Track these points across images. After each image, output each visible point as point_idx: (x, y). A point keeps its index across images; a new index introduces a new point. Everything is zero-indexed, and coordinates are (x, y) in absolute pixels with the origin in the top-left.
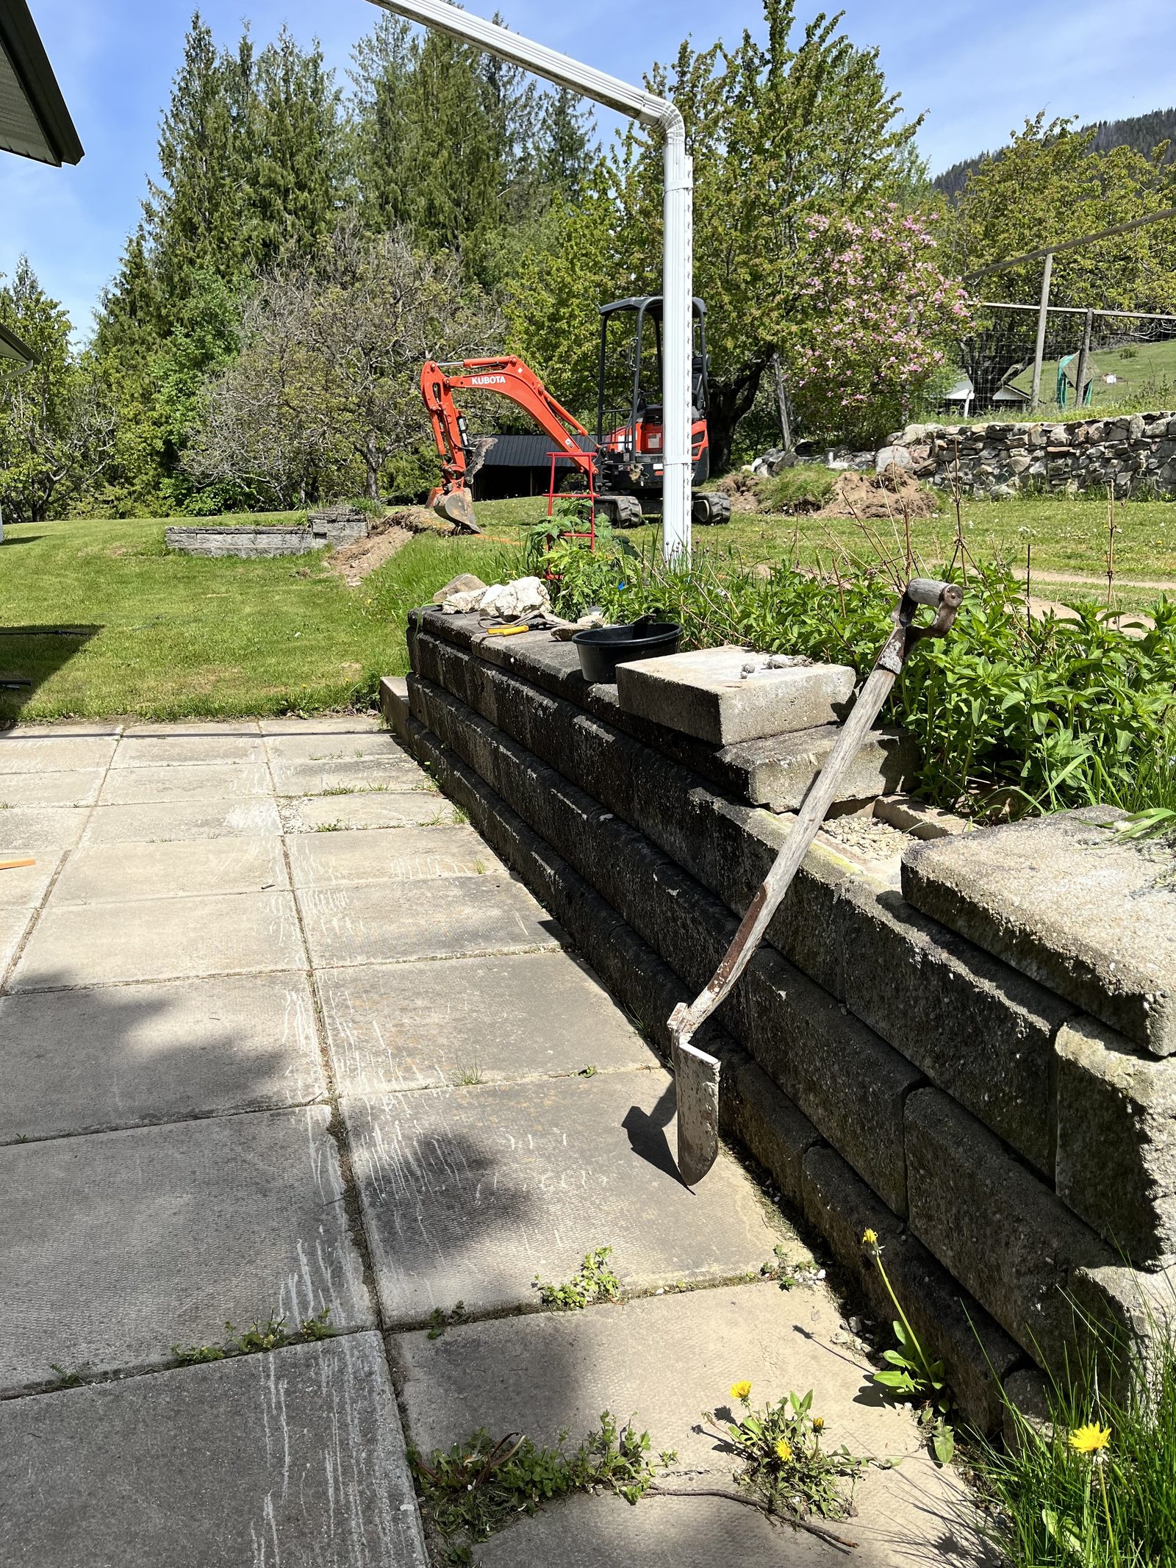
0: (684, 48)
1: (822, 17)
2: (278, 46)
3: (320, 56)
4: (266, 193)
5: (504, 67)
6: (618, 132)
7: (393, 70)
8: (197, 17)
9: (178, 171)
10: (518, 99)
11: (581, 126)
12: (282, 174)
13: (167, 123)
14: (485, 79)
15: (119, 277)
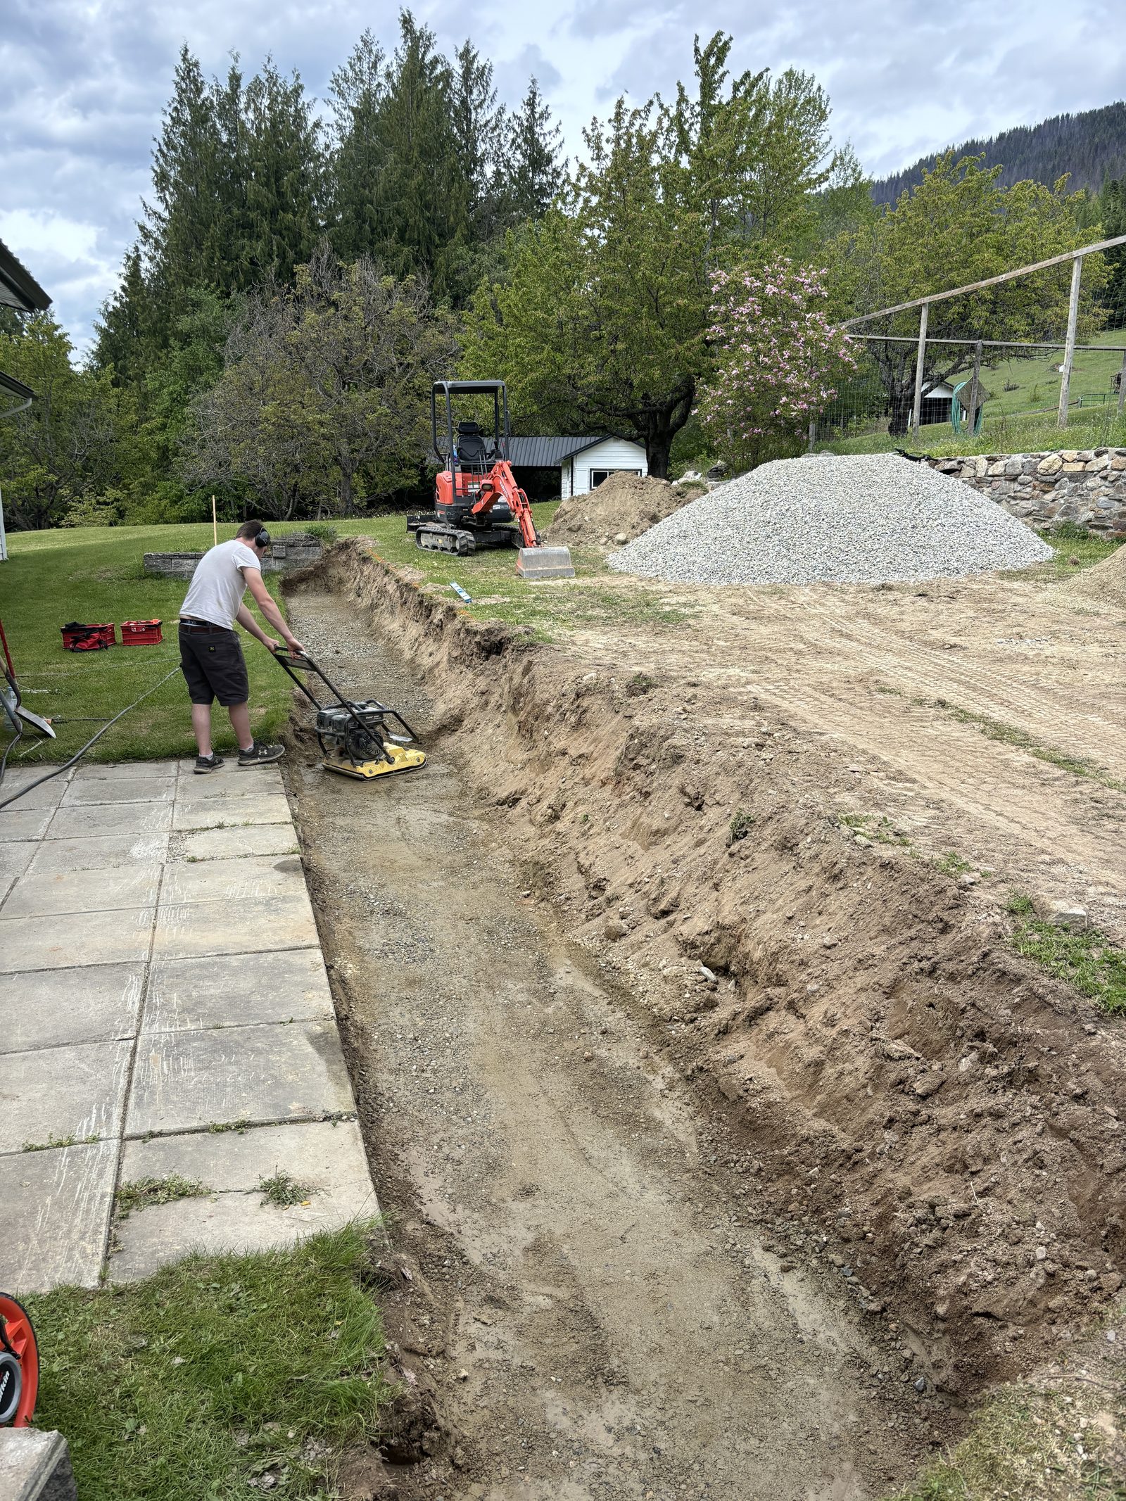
0: (620, 104)
1: (747, 74)
2: (263, 77)
3: (302, 86)
4: (252, 215)
5: (475, 92)
7: (368, 98)
8: (186, 51)
9: (172, 194)
10: (488, 122)
11: (549, 143)
12: (268, 197)
13: (160, 150)
14: (457, 103)
15: (119, 291)
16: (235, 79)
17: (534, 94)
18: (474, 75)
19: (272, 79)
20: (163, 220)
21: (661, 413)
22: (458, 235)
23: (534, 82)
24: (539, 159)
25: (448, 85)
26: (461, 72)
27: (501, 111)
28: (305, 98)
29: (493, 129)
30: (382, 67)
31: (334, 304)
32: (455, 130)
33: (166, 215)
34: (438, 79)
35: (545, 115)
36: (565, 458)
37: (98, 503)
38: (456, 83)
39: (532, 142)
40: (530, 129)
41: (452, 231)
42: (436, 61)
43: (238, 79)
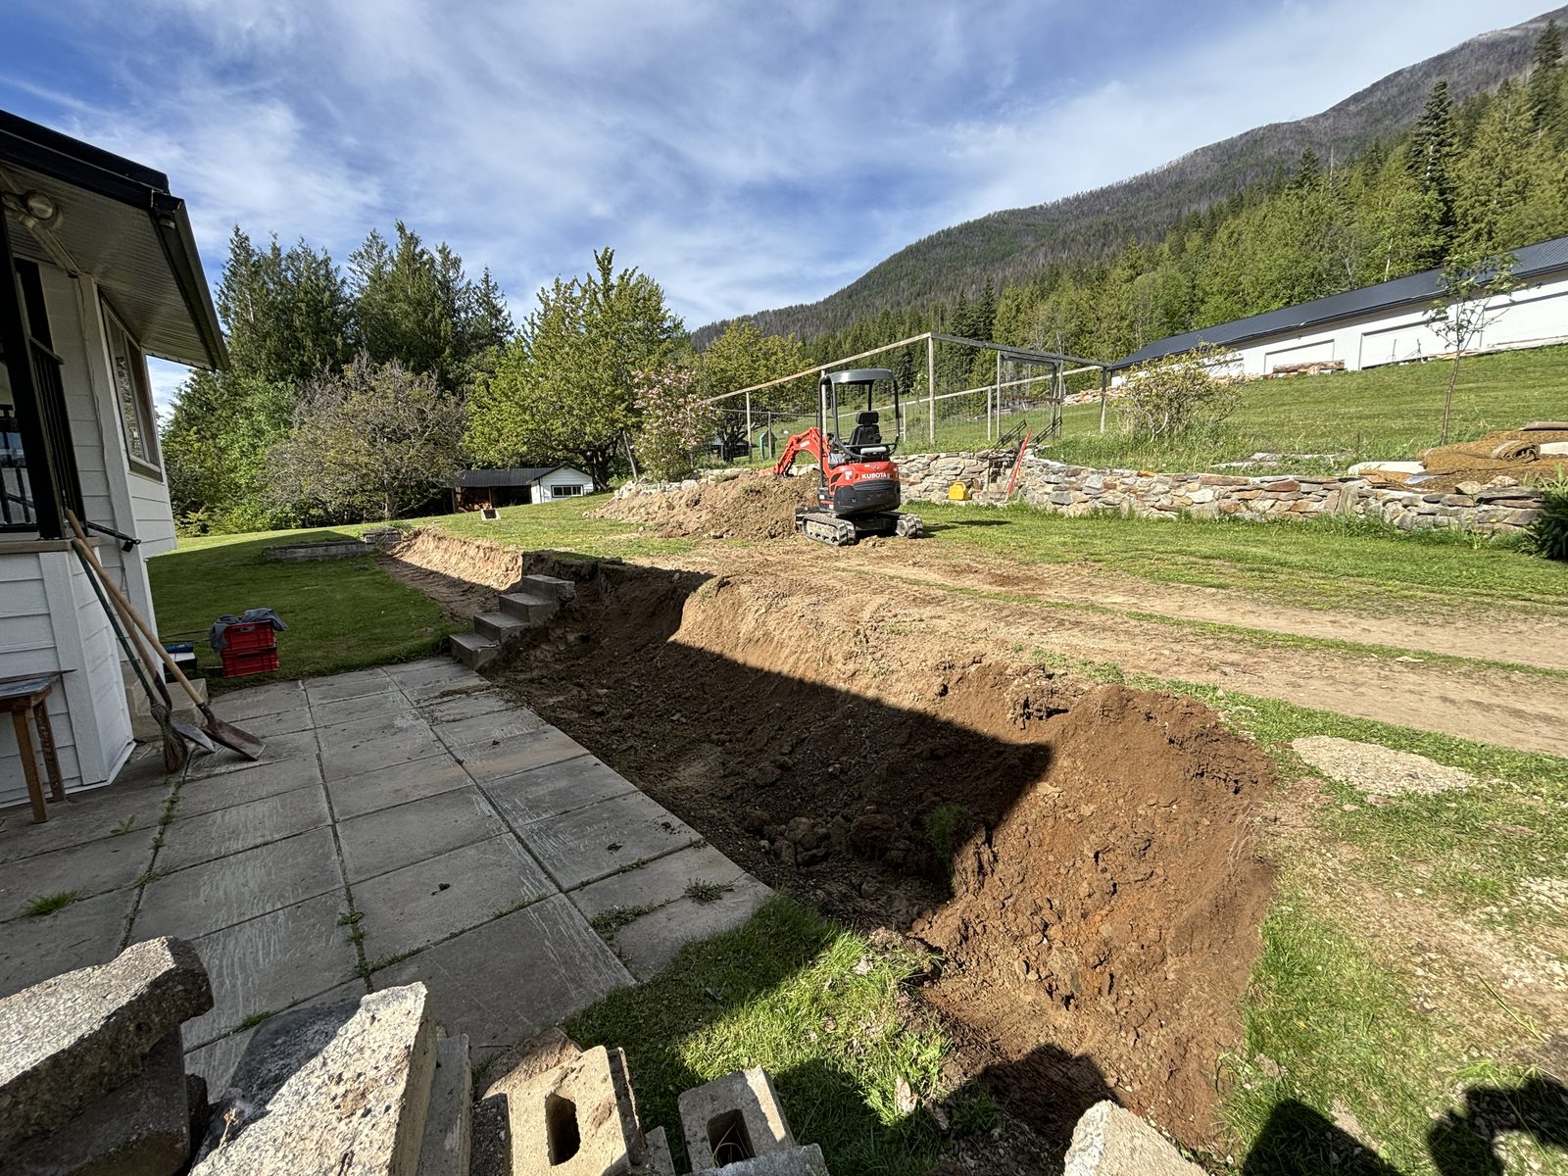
0: (557, 281)
1: (626, 270)
2: (300, 250)
3: (329, 258)
5: (451, 272)
6: (526, 318)
7: (379, 269)
8: (238, 230)
9: (233, 320)
10: (461, 289)
11: (499, 303)
13: (222, 291)
14: (440, 277)
15: (189, 382)
16: (276, 249)
17: (488, 275)
18: (450, 262)
19: (307, 252)
23: (486, 268)
24: (493, 312)
25: (432, 266)
26: (441, 260)
27: (469, 283)
28: (332, 265)
29: (465, 293)
30: (386, 252)
31: (373, 389)
32: (440, 292)
34: (425, 263)
35: (495, 287)
36: (534, 480)
37: (182, 523)
38: (438, 266)
39: (489, 303)
40: (487, 295)
42: (423, 252)
43: (279, 250)
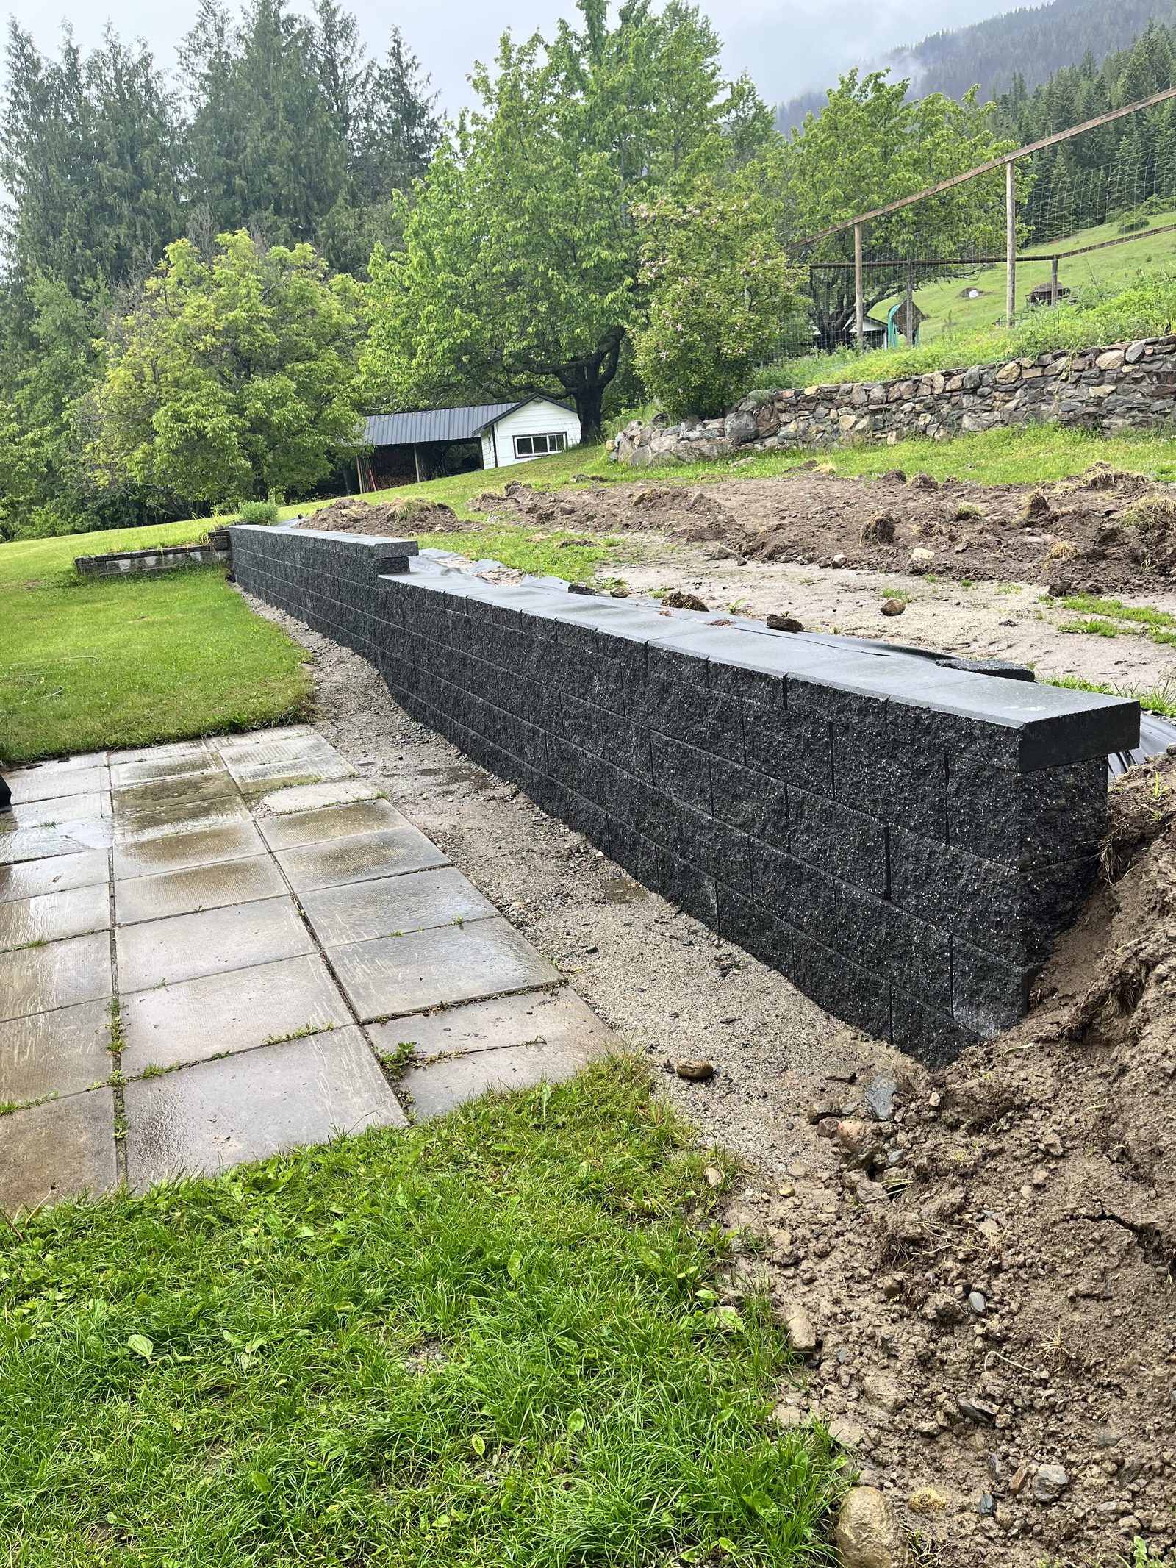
0: (505, 41)
2: (105, 48)
3: (149, 57)
8: (16, 27)
10: (357, 76)
11: (422, 94)
12: (123, 176)
14: (321, 58)
16: (72, 53)
17: (399, 44)
18: (338, 29)
19: (116, 50)
20: (14, 213)
21: (588, 366)
22: (340, 201)
23: (396, 31)
24: (411, 111)
25: (308, 42)
26: (322, 26)
27: (370, 64)
28: (155, 67)
29: (364, 84)
30: (229, 29)
32: (322, 87)
33: (16, 206)
34: (296, 37)
35: (414, 65)
36: (485, 427)
38: (319, 37)
40: (398, 80)
41: (334, 194)
42: (291, 18)
43: (76, 52)
